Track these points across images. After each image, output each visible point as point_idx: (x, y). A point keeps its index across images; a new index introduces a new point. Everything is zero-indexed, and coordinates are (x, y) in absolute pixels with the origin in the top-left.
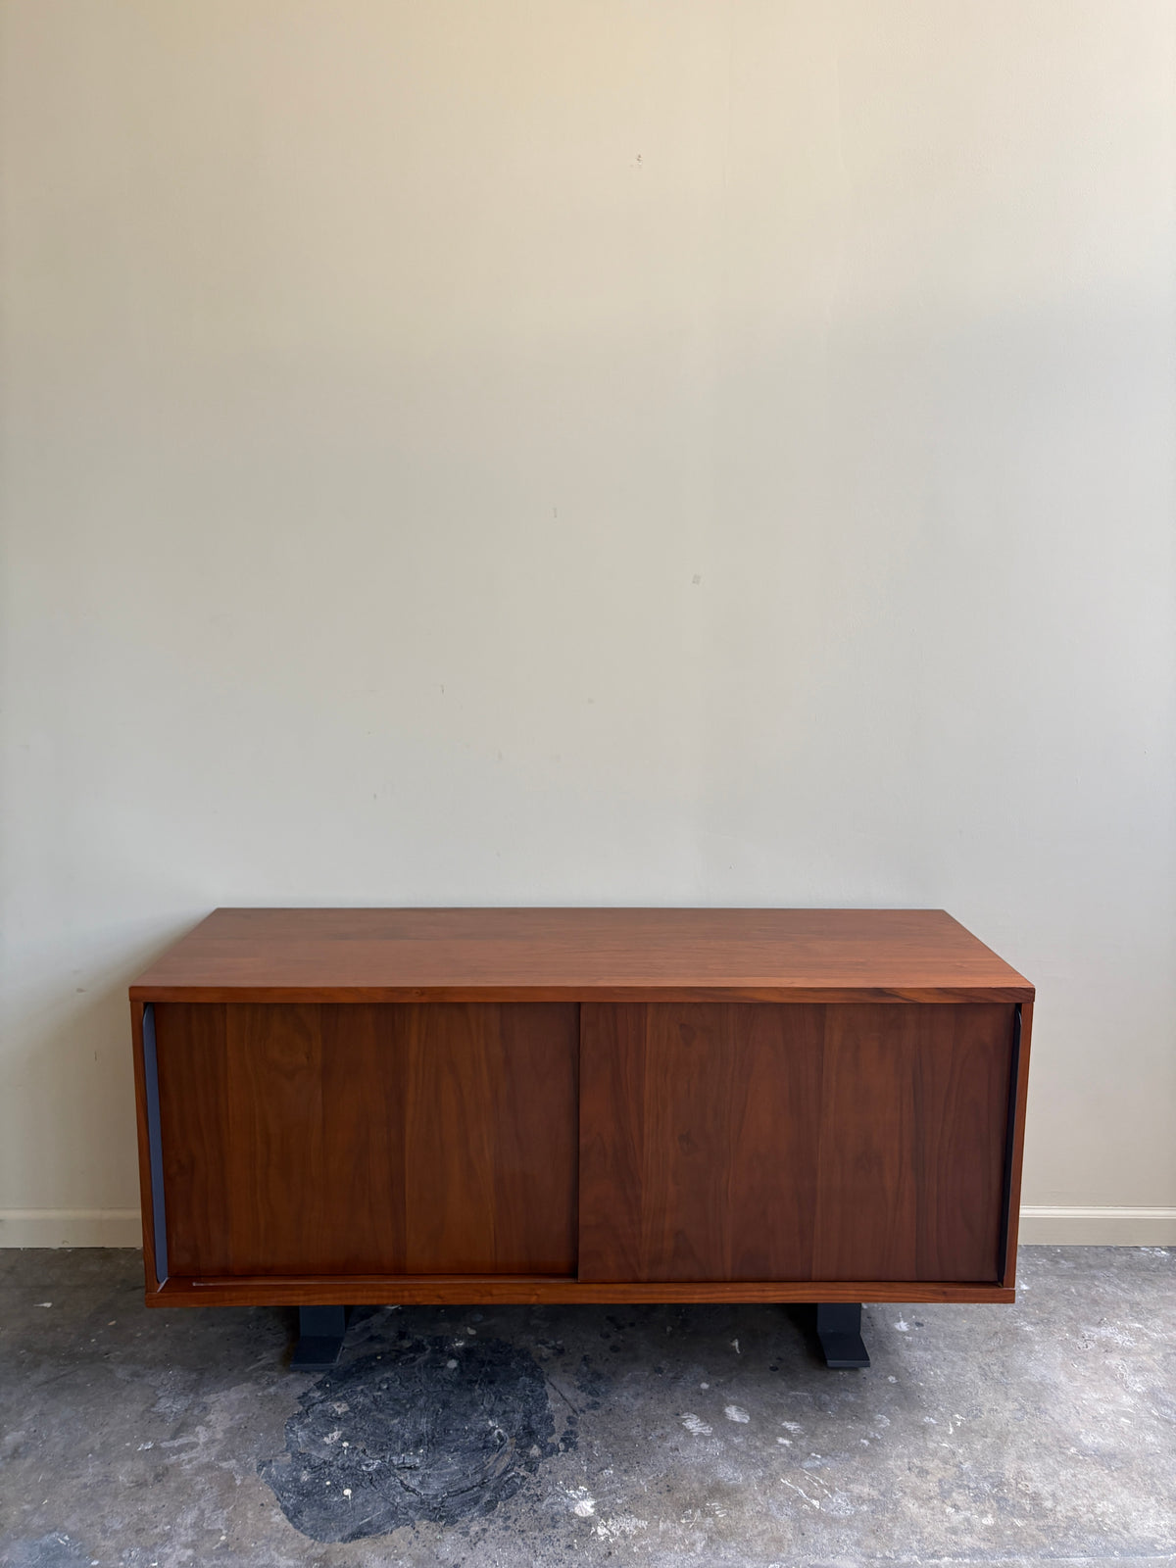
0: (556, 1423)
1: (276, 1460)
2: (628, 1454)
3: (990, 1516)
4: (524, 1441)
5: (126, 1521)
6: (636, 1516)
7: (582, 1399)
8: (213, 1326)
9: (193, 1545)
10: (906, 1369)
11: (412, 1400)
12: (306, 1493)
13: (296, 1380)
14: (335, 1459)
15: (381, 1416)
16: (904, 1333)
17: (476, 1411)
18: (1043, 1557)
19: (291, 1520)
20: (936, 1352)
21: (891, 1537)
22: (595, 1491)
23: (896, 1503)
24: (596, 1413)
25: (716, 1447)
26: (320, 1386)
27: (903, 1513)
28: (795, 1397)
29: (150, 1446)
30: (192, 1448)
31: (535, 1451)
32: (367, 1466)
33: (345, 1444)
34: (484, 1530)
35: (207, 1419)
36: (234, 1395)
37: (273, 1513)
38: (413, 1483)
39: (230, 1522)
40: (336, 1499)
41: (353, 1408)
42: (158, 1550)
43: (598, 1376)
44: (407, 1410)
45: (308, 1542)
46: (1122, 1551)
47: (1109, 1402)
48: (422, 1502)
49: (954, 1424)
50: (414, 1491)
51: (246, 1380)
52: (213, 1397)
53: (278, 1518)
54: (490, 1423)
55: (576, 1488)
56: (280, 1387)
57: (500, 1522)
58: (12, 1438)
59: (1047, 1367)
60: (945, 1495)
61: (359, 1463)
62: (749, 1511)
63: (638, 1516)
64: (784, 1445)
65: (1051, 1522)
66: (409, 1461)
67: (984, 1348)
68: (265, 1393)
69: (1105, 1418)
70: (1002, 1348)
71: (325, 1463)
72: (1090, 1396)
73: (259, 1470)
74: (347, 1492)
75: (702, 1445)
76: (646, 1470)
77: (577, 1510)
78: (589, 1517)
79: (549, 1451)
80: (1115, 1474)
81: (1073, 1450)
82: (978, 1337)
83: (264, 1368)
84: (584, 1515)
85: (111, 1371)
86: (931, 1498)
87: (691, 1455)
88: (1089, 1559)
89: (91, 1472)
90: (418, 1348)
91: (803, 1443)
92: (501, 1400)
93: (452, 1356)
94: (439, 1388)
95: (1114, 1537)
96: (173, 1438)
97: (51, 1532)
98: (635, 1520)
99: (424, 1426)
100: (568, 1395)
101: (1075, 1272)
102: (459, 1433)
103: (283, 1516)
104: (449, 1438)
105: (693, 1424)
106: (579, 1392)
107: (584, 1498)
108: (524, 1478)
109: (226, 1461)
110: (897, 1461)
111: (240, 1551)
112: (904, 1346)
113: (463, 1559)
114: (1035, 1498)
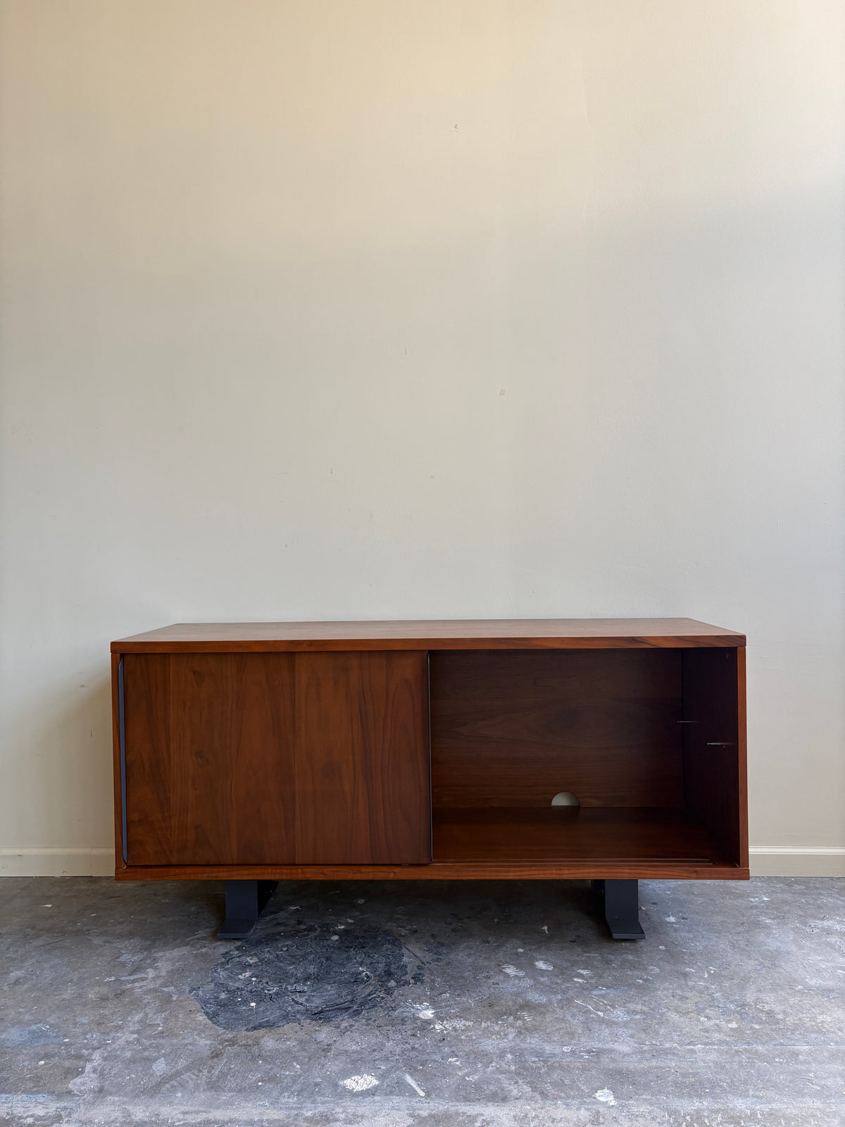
0: (408, 969)
1: (203, 987)
2: (459, 984)
3: (734, 1023)
4: (385, 978)
5: (92, 1018)
6: (464, 1020)
7: (428, 957)
8: (164, 917)
9: (138, 1032)
10: (673, 942)
11: (304, 957)
12: (223, 1005)
13: (222, 945)
14: (245, 987)
15: (281, 964)
16: (673, 923)
17: (350, 962)
18: (775, 1045)
19: (210, 1019)
20: (696, 934)
21: (657, 1033)
22: (434, 1003)
23: (663, 1014)
24: (439, 964)
25: (528, 982)
26: (237, 949)
27: (667, 1020)
28: (588, 956)
29: (113, 979)
30: (143, 980)
31: (392, 983)
32: (269, 990)
33: (254, 979)
34: (351, 1026)
35: (156, 965)
36: (176, 953)
37: (198, 1015)
38: (302, 1000)
39: (166, 1020)
40: (244, 1008)
41: (261, 960)
42: (112, 1034)
43: (443, 945)
44: (300, 962)
45: (221, 1031)
46: (836, 1043)
47: (829, 962)
48: (307, 1010)
49: (709, 973)
50: (301, 1004)
51: (187, 944)
52: (161, 954)
53: (201, 1018)
54: (360, 969)
55: (421, 1004)
56: (210, 949)
57: (364, 1021)
58: (14, 975)
59: (782, 942)
60: (699, 1011)
61: (263, 989)
62: (549, 1018)
63: (466, 1020)
64: (579, 982)
65: (781, 1027)
66: (299, 988)
67: (733, 931)
68: (199, 952)
69: (825, 970)
70: (748, 931)
71: (238, 989)
72: (814, 958)
73: (190, 992)
74: (253, 1004)
75: (517, 981)
76: (474, 995)
77: (421, 1015)
78: (430, 1020)
79: (402, 983)
80: (833, 1000)
81: (800, 987)
82: (729, 925)
83: (199, 939)
84: (426, 1018)
85: (90, 940)
86: (689, 1012)
87: (508, 987)
88: (810, 1047)
89: (68, 993)
90: (311, 929)
91: (593, 981)
92: (369, 956)
93: (335, 933)
94: (324, 950)
95: (832, 1035)
96: (130, 975)
97: (37, 1023)
98: (463, 1022)
99: (312, 969)
100: (419, 954)
101: (805, 891)
102: (337, 974)
103: (205, 1017)
104: (329, 976)
105: (511, 971)
106: (427, 953)
107: (427, 1008)
108: (383, 998)
109: (167, 987)
110: (664, 992)
111: (172, 1036)
112: (672, 930)
113: (335, 1041)
114: (770, 1013)
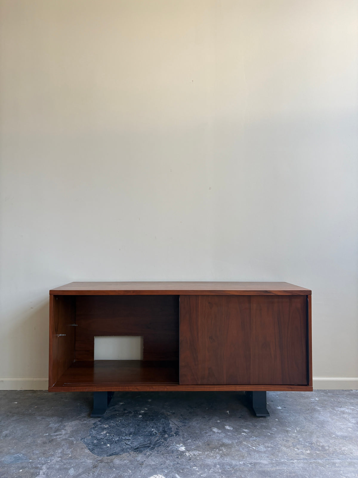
0: (173, 429)
1: (86, 438)
2: (195, 436)
3: (308, 451)
4: (163, 434)
5: (40, 451)
6: (198, 451)
7: (180, 424)
8: (67, 407)
9: (61, 457)
10: (281, 418)
11: (128, 424)
12: (96, 445)
13: (92, 420)
14: (104, 438)
15: (119, 428)
16: (280, 409)
17: (148, 427)
18: (326, 460)
19: (91, 451)
20: (290, 414)
21: (278, 456)
22: (185, 444)
23: (279, 448)
24: (185, 427)
25: (223, 435)
26: (99, 421)
27: (281, 450)
28: (247, 424)
29: (47, 434)
30: (60, 435)
31: (166, 436)
32: (114, 439)
33: (108, 434)
34: (151, 454)
35: (65, 428)
36: (74, 423)
37: (85, 450)
38: (129, 443)
39: (72, 452)
40: (105, 447)
41: (110, 426)
42: (50, 458)
43: (186, 419)
44: (127, 427)
45: (96, 456)
46: (350, 459)
47: (345, 425)
48: (132, 447)
49: (297, 430)
50: (129, 445)
51: (78, 419)
52: (67, 424)
53: (87, 451)
54: (152, 429)
55: (179, 444)
56: (87, 421)
57: (156, 452)
58: (4, 433)
59: (325, 417)
60: (294, 446)
61: (112, 439)
62: (233, 450)
63: (199, 451)
64: (244, 435)
65: (328, 452)
66: (127, 438)
67: (305, 413)
68: (83, 423)
69: (343, 429)
70: (311, 413)
71: (101, 438)
72: (338, 424)
73: (81, 440)
74: (108, 445)
75: (218, 434)
76: (201, 440)
77: (180, 449)
78: (184, 451)
79: (170, 436)
80: (347, 441)
81: (334, 436)
82: (303, 410)
83: (82, 417)
84: (182, 450)
85: (36, 418)
86: (290, 447)
87: (215, 437)
88: (340, 461)
89: (29, 440)
90: (130, 412)
91: (250, 434)
92: (155, 424)
93: (140, 414)
94: (136, 422)
95: (348, 456)
96: (55, 432)
97: (17, 454)
98: (198, 452)
99: (132, 430)
100: (176, 423)
101: (333, 396)
102: (143, 432)
103: (88, 450)
104: (140, 433)
105: (215, 430)
106: (180, 422)
107: (182, 446)
108: (163, 442)
109: (71, 438)
110: (279, 438)
111: (76, 459)
112: (280, 412)
113: (145, 460)
114: (323, 447)
